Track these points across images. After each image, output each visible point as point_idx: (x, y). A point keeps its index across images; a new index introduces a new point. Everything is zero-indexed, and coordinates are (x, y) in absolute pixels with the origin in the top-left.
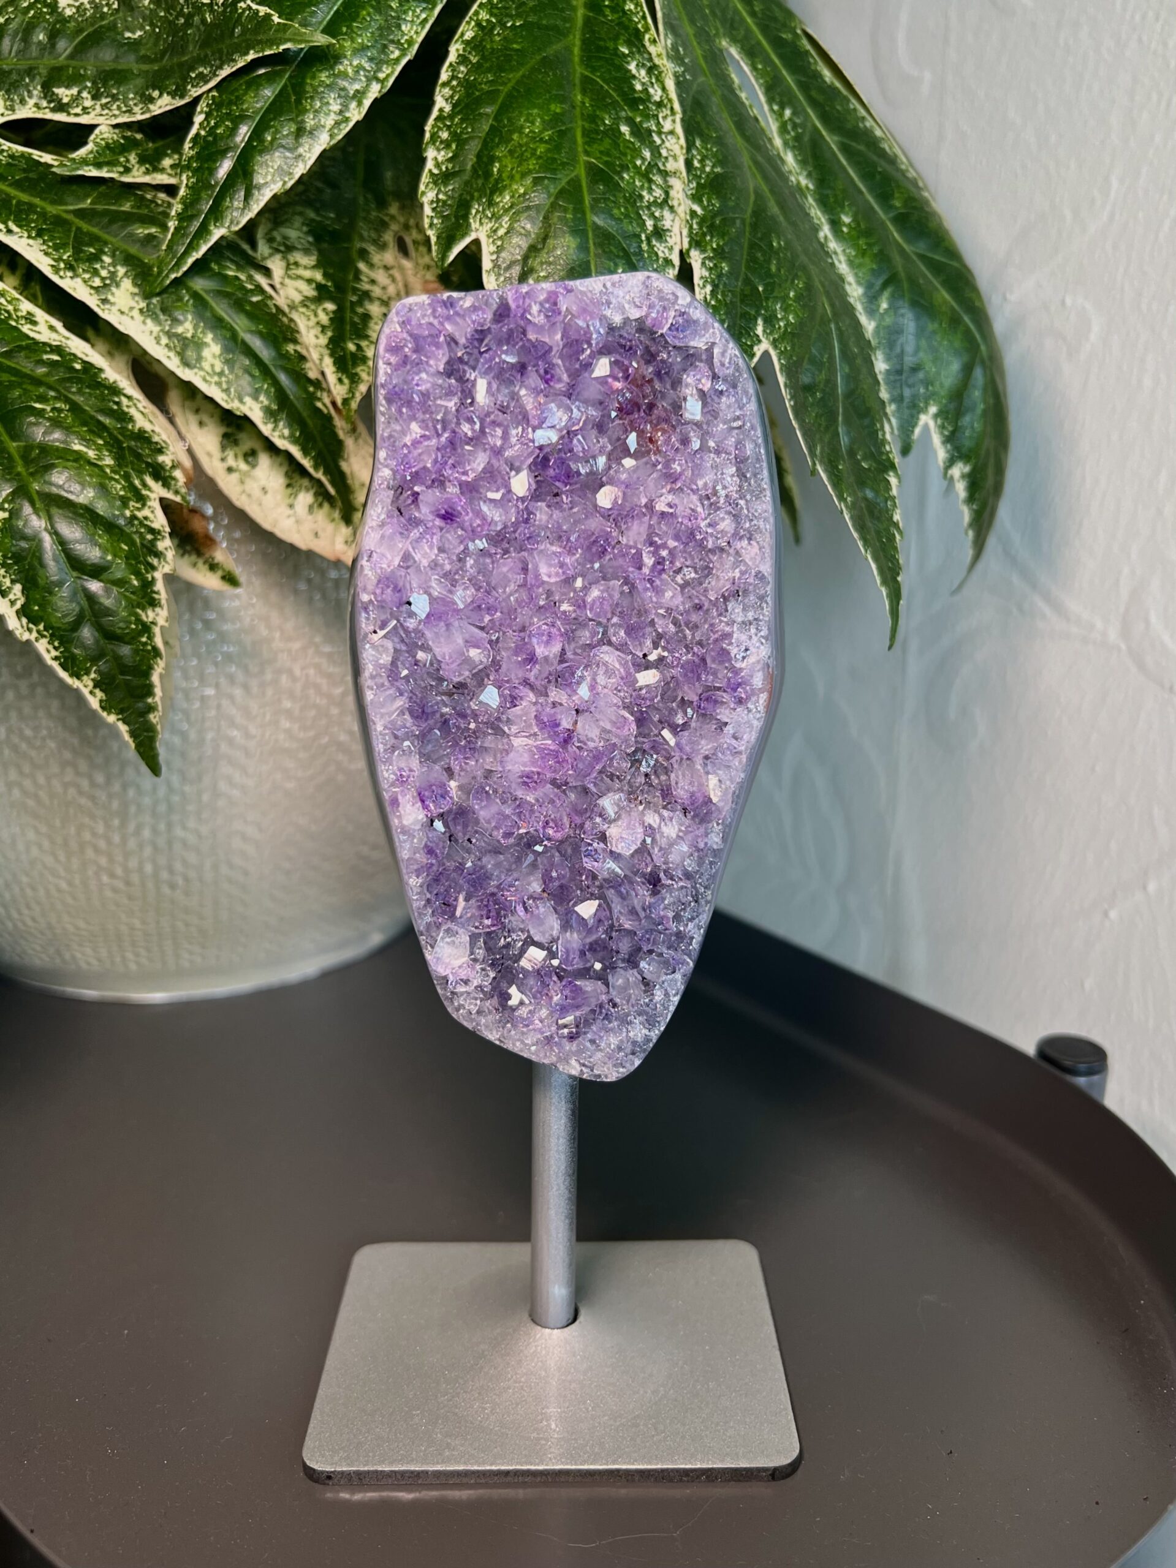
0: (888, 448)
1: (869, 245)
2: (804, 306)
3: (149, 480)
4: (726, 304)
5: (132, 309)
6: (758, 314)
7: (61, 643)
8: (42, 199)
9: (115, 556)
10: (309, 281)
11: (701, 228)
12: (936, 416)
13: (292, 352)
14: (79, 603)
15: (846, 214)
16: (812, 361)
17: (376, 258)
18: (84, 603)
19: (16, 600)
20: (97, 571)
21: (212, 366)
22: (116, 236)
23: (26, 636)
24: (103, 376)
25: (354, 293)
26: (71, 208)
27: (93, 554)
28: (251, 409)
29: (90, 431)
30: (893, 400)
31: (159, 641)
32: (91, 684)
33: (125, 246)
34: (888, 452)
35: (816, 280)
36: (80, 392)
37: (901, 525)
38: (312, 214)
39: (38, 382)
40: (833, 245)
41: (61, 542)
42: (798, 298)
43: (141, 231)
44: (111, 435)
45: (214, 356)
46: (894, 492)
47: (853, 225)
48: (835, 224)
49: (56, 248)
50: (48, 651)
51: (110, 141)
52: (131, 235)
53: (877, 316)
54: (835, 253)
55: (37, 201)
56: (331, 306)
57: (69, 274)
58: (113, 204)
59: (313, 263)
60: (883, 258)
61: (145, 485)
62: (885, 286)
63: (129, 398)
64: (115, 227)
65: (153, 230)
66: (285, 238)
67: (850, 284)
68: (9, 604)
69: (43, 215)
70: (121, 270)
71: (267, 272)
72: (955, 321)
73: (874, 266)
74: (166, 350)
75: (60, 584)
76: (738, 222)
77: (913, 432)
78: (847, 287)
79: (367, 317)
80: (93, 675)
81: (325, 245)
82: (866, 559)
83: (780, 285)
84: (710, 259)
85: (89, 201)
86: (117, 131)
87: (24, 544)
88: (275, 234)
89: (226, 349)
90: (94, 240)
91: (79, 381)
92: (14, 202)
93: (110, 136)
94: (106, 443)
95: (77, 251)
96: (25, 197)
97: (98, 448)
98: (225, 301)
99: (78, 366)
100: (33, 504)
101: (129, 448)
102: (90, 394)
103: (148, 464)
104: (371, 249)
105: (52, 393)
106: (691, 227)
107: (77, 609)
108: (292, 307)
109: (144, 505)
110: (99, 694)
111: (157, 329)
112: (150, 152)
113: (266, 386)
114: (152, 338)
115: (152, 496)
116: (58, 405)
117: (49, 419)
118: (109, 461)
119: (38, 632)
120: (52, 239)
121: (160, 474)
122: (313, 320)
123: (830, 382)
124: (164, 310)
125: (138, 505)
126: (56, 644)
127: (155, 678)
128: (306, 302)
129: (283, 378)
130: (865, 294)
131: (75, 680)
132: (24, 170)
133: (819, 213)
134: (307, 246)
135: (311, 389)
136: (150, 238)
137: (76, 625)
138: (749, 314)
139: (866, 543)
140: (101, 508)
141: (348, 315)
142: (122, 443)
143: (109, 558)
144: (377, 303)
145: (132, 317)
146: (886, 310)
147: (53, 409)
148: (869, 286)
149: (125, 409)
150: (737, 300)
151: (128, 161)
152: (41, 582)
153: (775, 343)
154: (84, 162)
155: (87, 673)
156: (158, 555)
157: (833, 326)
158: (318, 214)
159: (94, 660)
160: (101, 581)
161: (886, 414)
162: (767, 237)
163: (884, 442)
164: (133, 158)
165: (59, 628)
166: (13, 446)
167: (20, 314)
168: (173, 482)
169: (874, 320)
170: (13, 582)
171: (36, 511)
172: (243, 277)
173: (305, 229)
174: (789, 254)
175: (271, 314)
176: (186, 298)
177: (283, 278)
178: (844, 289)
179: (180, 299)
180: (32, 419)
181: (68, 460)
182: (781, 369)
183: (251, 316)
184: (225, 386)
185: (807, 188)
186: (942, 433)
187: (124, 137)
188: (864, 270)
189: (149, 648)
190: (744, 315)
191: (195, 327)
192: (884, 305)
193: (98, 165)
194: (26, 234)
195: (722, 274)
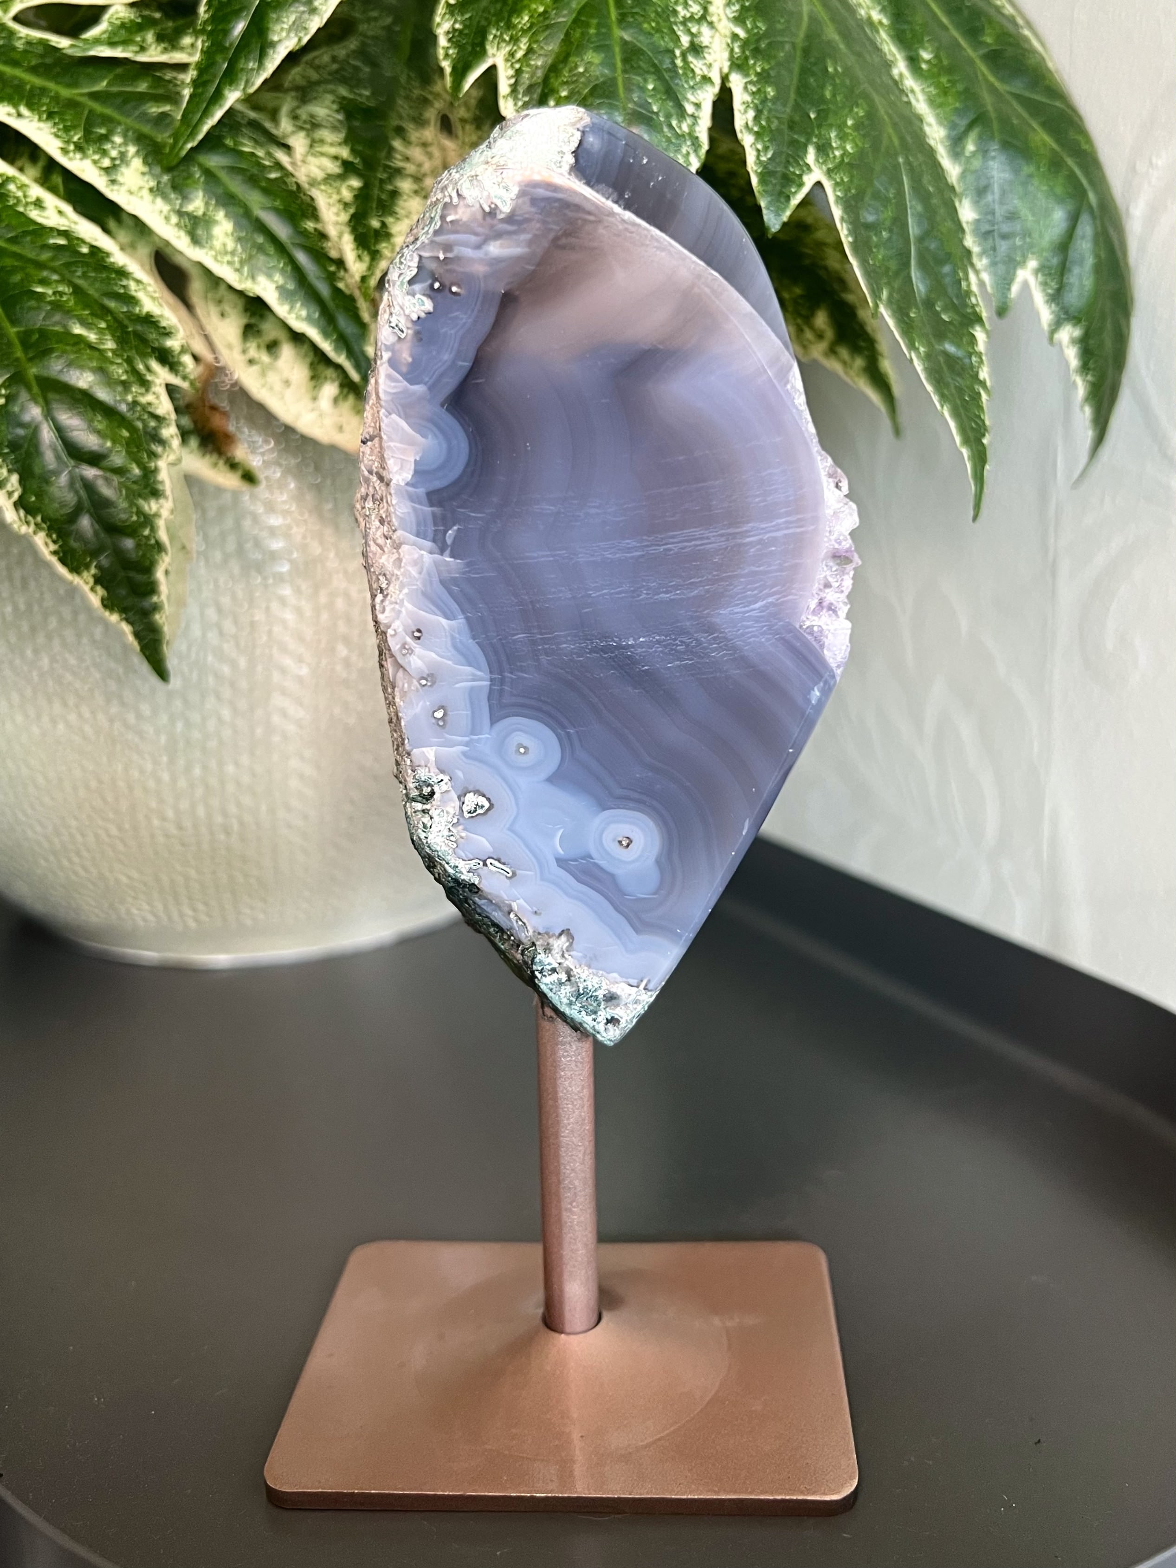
0: (973, 300)
1: (953, 83)
2: (864, 136)
3: (154, 365)
4: (771, 131)
5: (141, 188)
6: (808, 141)
7: (59, 536)
8: (58, 83)
9: (114, 442)
10: (336, 158)
11: (743, 52)
12: (1036, 272)
13: (312, 231)
14: (77, 492)
15: (925, 49)
16: (876, 196)
17: (414, 135)
18: (83, 493)
19: (13, 492)
20: (95, 459)
21: (224, 245)
22: (128, 116)
23: (24, 529)
24: (112, 260)
25: (385, 171)
26: (86, 90)
27: (90, 441)
28: (265, 289)
29: (93, 314)
30: (984, 253)
31: (163, 535)
32: (91, 581)
33: (137, 126)
34: (973, 306)
35: (882, 111)
36: (84, 276)
37: (988, 384)
38: (343, 91)
39: (41, 266)
40: (910, 82)
41: (59, 430)
42: (857, 127)
43: (155, 110)
44: (115, 319)
45: (227, 234)
46: (981, 347)
47: (934, 62)
48: (913, 61)
49: (66, 129)
50: (46, 544)
51: (126, 21)
52: (145, 114)
53: (963, 159)
54: (912, 91)
55: (51, 85)
56: (356, 183)
57: (78, 156)
58: (129, 85)
59: (339, 140)
60: (969, 96)
61: (148, 369)
62: (970, 126)
63: (138, 282)
64: (128, 106)
65: (167, 108)
66: (312, 116)
67: (929, 125)
68: (6, 496)
69: (56, 99)
70: (132, 149)
71: (287, 148)
72: (1056, 165)
73: (957, 105)
74: (176, 229)
75: (57, 473)
76: (787, 47)
77: (1009, 289)
78: (927, 129)
79: (395, 194)
80: (93, 571)
81: (357, 124)
82: (942, 415)
83: (836, 113)
84: (751, 82)
85: (105, 83)
86: (134, 10)
87: (21, 432)
88: (299, 112)
89: (237, 226)
90: (107, 120)
91: (86, 264)
92: (28, 87)
93: (127, 15)
94: (109, 327)
95: (88, 133)
96: (38, 81)
97: (101, 331)
98: (240, 177)
99: (85, 250)
100: (29, 388)
101: (136, 333)
102: (95, 279)
103: (154, 349)
104: (410, 127)
105: (55, 277)
106: (732, 50)
107: (75, 500)
108: (313, 183)
109: (147, 390)
110: (100, 590)
111: (166, 208)
112: (169, 31)
113: (281, 265)
114: (163, 217)
115: (158, 381)
116: (61, 288)
117: (50, 303)
118: (110, 344)
119: (36, 524)
120: (63, 120)
121: (166, 358)
122: (335, 197)
123: (900, 222)
124: (175, 187)
125: (143, 390)
126: (54, 536)
127: (159, 574)
128: (329, 179)
129: (302, 257)
130: (948, 137)
131: (75, 575)
132: (42, 56)
133: (894, 50)
134: (337, 124)
135: (332, 268)
136: (164, 115)
137: (73, 517)
138: (797, 141)
139: (943, 397)
140: (103, 394)
141: (376, 192)
142: (127, 327)
143: (109, 444)
144: (410, 180)
145: (142, 197)
146: (974, 154)
147: (54, 293)
148: (952, 126)
149: (133, 293)
150: (785, 127)
151: (144, 40)
152: (37, 470)
153: (829, 173)
154: (97, 41)
155: (87, 567)
156: (162, 442)
157: (901, 160)
158: (351, 91)
159: (95, 554)
160: (100, 468)
161: (972, 265)
162: (821, 62)
163: (969, 293)
164: (150, 37)
165: (56, 520)
166: (12, 331)
167: (29, 200)
168: (181, 368)
169: (960, 164)
170: (10, 471)
171: (34, 399)
172: (260, 153)
173: (335, 107)
174: (848, 82)
175: (292, 192)
176: (197, 176)
177: (306, 155)
178: (921, 129)
179: (190, 176)
180: (33, 303)
181: (67, 344)
182: (837, 202)
183: (266, 191)
184: (237, 265)
185: (880, 23)
186: (1044, 290)
187: (141, 16)
188: (948, 109)
189: (153, 542)
190: (793, 143)
191: (207, 204)
192: (970, 147)
193: (112, 44)
194: (37, 117)
195: (766, 97)
